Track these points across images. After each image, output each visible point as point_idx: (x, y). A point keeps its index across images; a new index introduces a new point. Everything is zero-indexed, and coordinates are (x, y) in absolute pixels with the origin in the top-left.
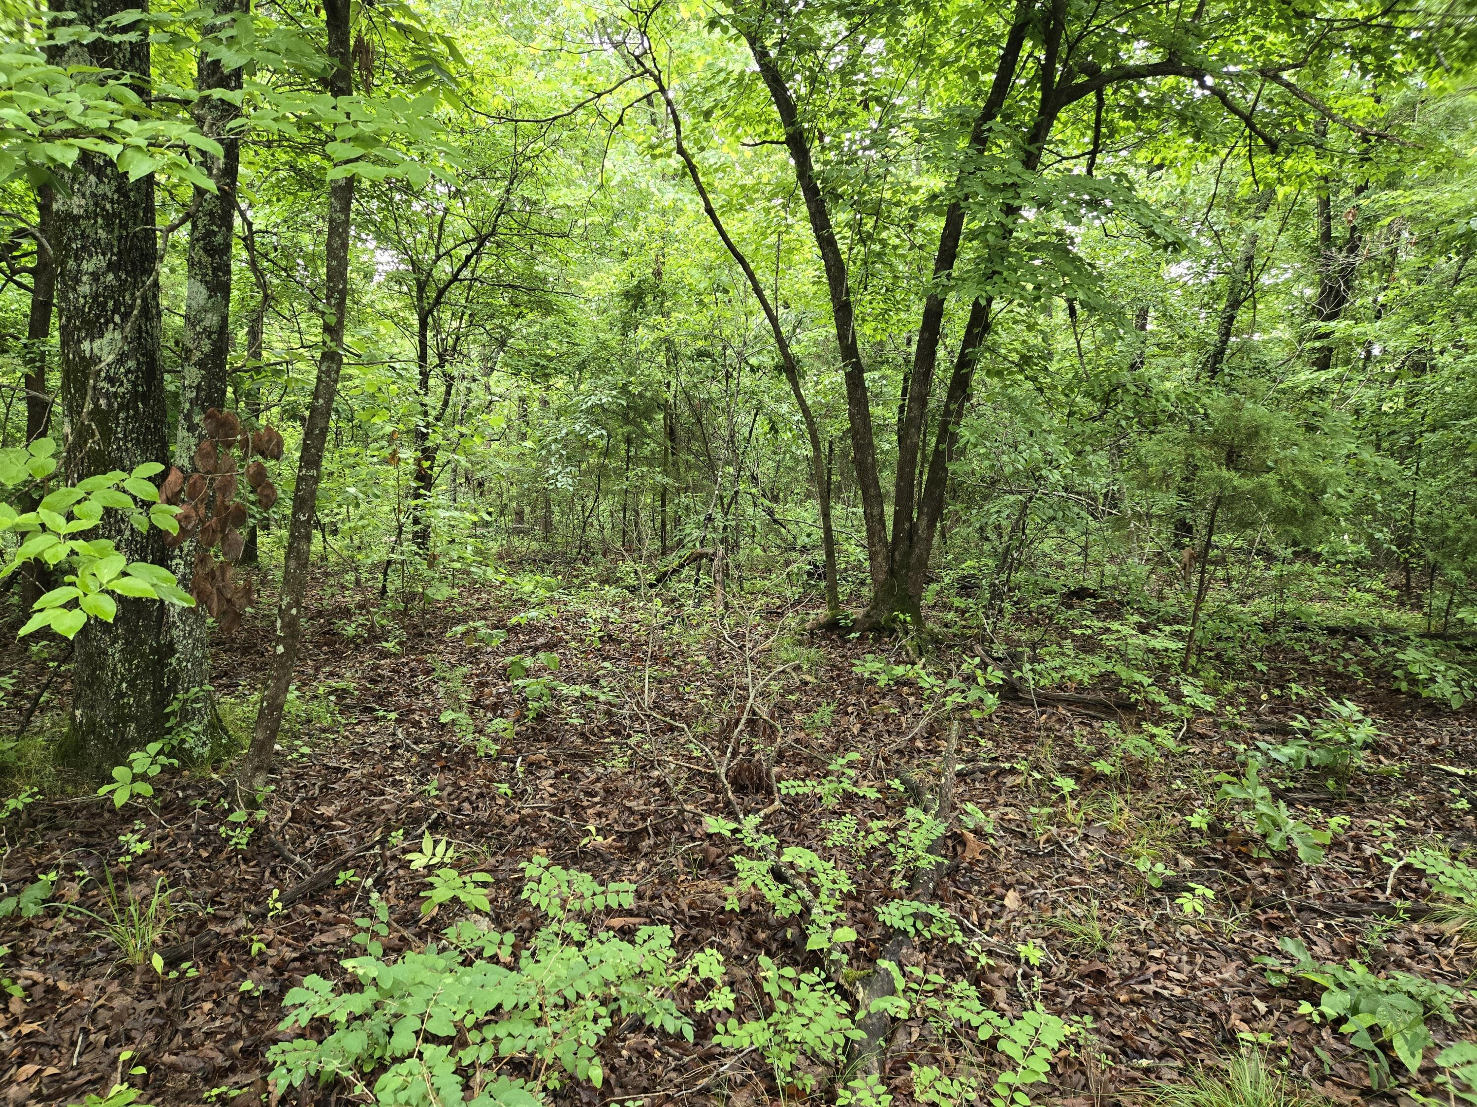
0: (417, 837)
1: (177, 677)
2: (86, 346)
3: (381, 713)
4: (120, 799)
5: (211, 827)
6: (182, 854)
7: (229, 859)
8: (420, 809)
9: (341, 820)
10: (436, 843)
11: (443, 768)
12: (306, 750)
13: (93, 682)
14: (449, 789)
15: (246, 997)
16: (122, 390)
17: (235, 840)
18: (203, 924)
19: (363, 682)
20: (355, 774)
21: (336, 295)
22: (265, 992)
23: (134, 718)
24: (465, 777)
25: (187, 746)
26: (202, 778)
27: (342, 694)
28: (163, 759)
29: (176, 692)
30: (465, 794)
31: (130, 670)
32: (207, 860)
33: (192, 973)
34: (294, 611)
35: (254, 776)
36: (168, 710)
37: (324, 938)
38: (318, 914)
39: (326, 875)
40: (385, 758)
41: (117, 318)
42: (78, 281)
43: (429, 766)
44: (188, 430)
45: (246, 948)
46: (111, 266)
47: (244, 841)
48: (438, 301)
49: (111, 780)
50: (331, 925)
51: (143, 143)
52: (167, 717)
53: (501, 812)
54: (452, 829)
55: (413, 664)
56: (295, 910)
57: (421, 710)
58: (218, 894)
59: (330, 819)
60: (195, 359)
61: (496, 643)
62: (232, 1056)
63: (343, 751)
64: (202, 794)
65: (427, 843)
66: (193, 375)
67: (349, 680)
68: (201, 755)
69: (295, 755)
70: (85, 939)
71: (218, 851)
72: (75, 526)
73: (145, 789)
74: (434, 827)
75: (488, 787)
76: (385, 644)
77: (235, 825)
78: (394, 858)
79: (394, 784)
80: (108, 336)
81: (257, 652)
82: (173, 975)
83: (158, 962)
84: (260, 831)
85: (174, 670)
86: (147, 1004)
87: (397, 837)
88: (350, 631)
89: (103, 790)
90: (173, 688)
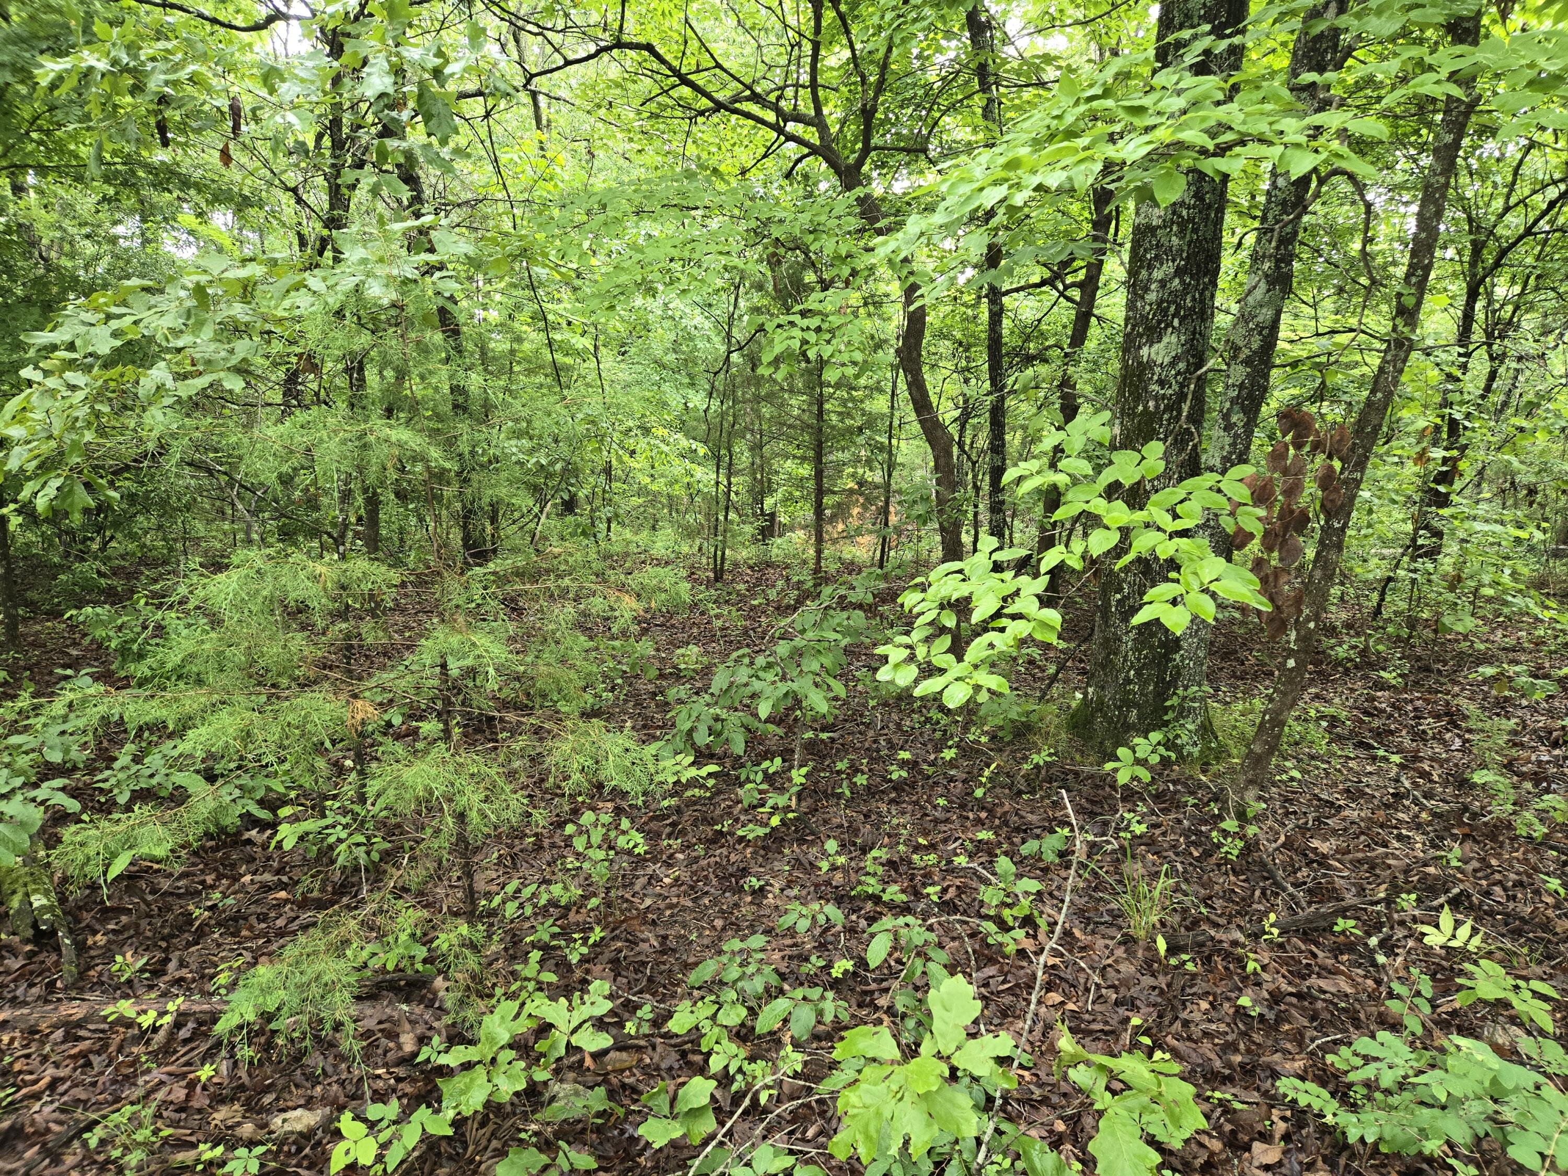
0: (1431, 909)
1: (1179, 674)
2: (1145, 351)
3: (1381, 753)
4: (1123, 778)
5: (1203, 828)
6: (1174, 846)
7: (1219, 866)
8: (1437, 878)
9: (1338, 861)
10: (1458, 924)
11: (1466, 837)
12: (1296, 774)
13: (1106, 665)
14: (1475, 864)
15: (1241, 1012)
16: (1171, 391)
17: (1225, 849)
18: (1196, 923)
19: (1355, 712)
20: (1352, 814)
21: (1420, 272)
22: (1261, 1015)
23: (1136, 705)
24: (1498, 856)
25: (1179, 741)
26: (1191, 777)
27: (1334, 721)
28: (1161, 750)
29: (1176, 688)
30: (1497, 876)
31: (1139, 659)
32: (1197, 859)
33: (1190, 966)
34: (1312, 625)
35: (1246, 789)
36: (1168, 703)
37: (1322, 983)
38: (1315, 956)
39: (1324, 916)
40: (1387, 806)
41: (1176, 322)
42: (1147, 289)
43: (1447, 829)
44: (1225, 430)
45: (1241, 962)
46: (1179, 272)
47: (1236, 852)
48: (1497, 264)
49: (1117, 759)
50: (1330, 972)
51: (1303, 139)
52: (1166, 710)
53: (1549, 912)
54: (1481, 915)
55: (1419, 703)
56: (1289, 941)
57: (1432, 759)
58: (1210, 898)
59: (1325, 856)
60: (1242, 356)
61: (1539, 696)
62: (1229, 1065)
63: (1335, 785)
64: (1192, 793)
65: (1446, 919)
66: (1239, 373)
67: (1338, 707)
68: (1190, 754)
69: (1284, 777)
70: (1091, 897)
71: (1207, 854)
72: (1180, 525)
73: (1145, 776)
74: (1455, 903)
75: (1530, 876)
76: (1382, 673)
77: (1225, 833)
78: (1402, 923)
79: (1399, 838)
80: (1166, 340)
81: (1237, 659)
82: (1173, 961)
83: (1162, 945)
84: (1251, 847)
85: (1177, 666)
86: (1147, 981)
87: (1408, 901)
88: (1341, 652)
89: (1109, 766)
90: (1173, 683)
